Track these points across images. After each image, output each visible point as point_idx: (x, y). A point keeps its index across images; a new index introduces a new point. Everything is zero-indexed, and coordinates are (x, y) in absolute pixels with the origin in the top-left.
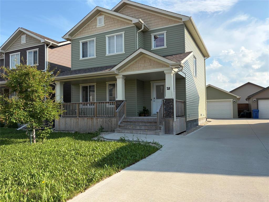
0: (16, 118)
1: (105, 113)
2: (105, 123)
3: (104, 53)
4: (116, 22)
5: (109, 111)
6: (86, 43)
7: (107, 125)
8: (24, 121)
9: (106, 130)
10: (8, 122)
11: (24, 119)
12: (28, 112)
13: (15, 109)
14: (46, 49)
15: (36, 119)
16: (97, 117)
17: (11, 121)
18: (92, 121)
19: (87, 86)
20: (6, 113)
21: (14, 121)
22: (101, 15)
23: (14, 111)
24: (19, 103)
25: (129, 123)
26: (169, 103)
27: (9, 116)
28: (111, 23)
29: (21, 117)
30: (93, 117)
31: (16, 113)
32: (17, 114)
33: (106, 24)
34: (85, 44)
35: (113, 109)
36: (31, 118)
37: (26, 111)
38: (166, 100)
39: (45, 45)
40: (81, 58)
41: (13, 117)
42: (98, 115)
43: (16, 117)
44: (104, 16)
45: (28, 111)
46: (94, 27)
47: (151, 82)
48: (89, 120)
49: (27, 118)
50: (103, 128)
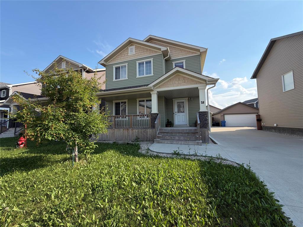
0: (52, 134)
1: (140, 124)
2: (140, 134)
3: (135, 75)
4: (145, 51)
5: (144, 123)
6: (119, 67)
7: (143, 135)
8: (64, 137)
9: (142, 140)
10: (40, 140)
11: (64, 135)
12: (69, 125)
13: (52, 121)
14: (83, 73)
15: (79, 133)
16: (132, 128)
17: (45, 138)
18: (128, 132)
19: (120, 103)
20: (37, 126)
21: (50, 138)
22: (132, 45)
23: (50, 124)
24: (58, 113)
25: (166, 133)
26: (204, 115)
27: (42, 131)
28: (141, 51)
29: (60, 132)
30: (128, 128)
31: (52, 126)
32: (55, 128)
33: (137, 52)
34: (118, 69)
35: (148, 121)
36: (74, 132)
37: (66, 123)
38: (201, 112)
39: (82, 69)
40: (114, 80)
41: (48, 133)
42: (133, 126)
43: (53, 132)
44: (135, 46)
45: (69, 123)
46: (126, 55)
47: (173, 99)
48: (124, 131)
49: (68, 133)
50: (139, 138)
